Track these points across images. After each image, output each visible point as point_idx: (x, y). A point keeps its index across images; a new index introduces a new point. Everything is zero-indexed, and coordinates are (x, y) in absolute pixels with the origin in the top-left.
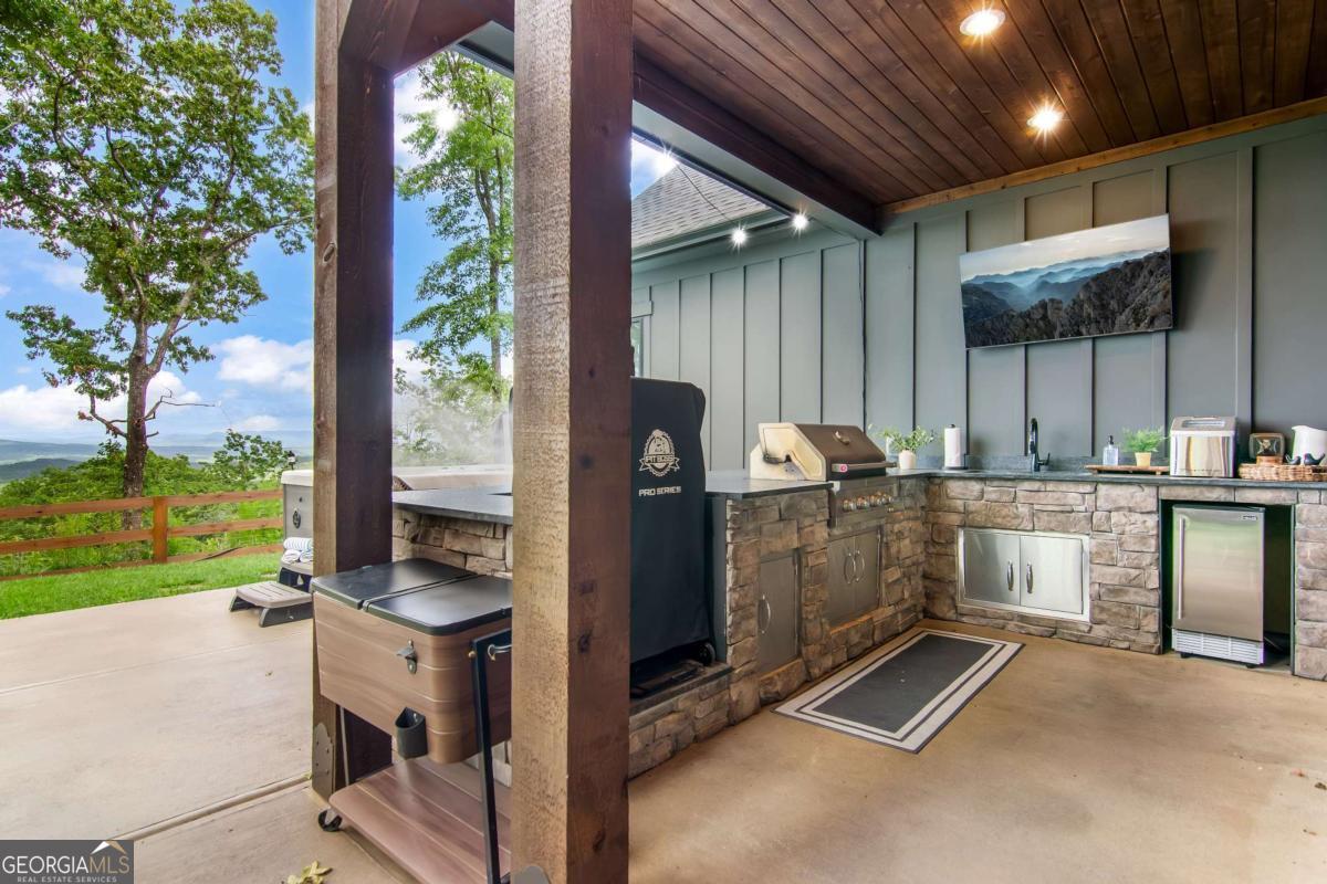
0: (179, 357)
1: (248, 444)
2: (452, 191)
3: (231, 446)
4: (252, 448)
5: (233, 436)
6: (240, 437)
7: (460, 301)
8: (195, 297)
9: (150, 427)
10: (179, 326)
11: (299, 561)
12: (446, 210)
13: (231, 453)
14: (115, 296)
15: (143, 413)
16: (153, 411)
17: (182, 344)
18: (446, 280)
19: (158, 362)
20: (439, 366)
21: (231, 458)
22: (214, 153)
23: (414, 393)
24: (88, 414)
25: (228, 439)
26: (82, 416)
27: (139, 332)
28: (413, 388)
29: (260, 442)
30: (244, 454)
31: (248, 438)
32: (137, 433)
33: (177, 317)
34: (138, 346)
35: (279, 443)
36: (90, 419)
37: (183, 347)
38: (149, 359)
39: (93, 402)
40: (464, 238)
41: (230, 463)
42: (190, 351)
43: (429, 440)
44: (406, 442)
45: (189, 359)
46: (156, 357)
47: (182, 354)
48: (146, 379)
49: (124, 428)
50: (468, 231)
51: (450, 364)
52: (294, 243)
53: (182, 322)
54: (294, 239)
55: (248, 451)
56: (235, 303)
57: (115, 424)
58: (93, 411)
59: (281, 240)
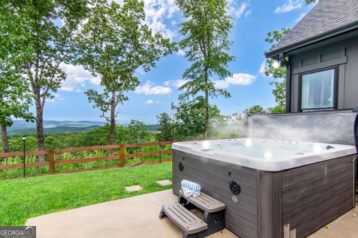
0: (121, 100)
1: (136, 123)
2: (193, 47)
3: (132, 123)
4: (137, 124)
5: (133, 121)
6: (134, 121)
7: (196, 80)
8: (125, 85)
9: (116, 119)
10: (122, 92)
11: (192, 196)
12: (190, 52)
13: (132, 125)
14: (107, 85)
15: (114, 116)
16: (116, 115)
17: (122, 97)
18: (191, 74)
19: (117, 102)
20: (182, 101)
21: (132, 126)
22: (129, 45)
23: (176, 109)
24: (102, 116)
25: (131, 121)
26: (101, 116)
27: (113, 94)
28: (176, 108)
29: (138, 122)
30: (135, 125)
31: (136, 121)
32: (113, 121)
33: (121, 90)
34: (113, 98)
35: (142, 123)
36: (103, 117)
37: (122, 98)
38: (115, 101)
39: (103, 112)
40: (196, 61)
41: (132, 128)
42: (124, 98)
43: (179, 122)
44: (173, 122)
45: (123, 101)
46: (117, 101)
47: (122, 99)
48: (115, 106)
49: (110, 119)
50: (198, 58)
51: (185, 101)
52: (148, 69)
53: (123, 91)
54: (148, 67)
55: (136, 124)
56: (134, 85)
57: (108, 118)
58: (103, 115)
59: (144, 68)
